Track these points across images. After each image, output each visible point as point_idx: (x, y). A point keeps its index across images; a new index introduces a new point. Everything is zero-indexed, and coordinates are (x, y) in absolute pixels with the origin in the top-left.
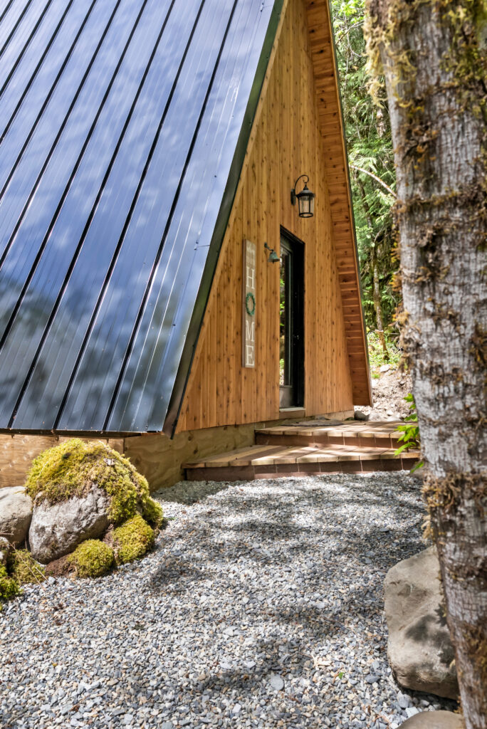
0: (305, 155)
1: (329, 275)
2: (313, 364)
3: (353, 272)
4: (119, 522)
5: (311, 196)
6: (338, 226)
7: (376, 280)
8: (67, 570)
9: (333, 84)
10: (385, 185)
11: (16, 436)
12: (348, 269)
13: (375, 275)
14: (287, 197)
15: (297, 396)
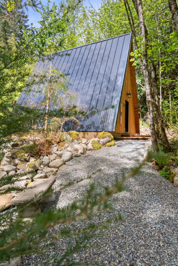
0: (129, 86)
1: (132, 108)
2: (130, 124)
3: (137, 107)
4: (111, 141)
5: (130, 94)
6: (134, 98)
7: (140, 107)
8: (106, 146)
9: (134, 72)
10: (143, 86)
11: (91, 132)
12: (136, 106)
13: (140, 106)
14: (126, 94)
15: (127, 130)
